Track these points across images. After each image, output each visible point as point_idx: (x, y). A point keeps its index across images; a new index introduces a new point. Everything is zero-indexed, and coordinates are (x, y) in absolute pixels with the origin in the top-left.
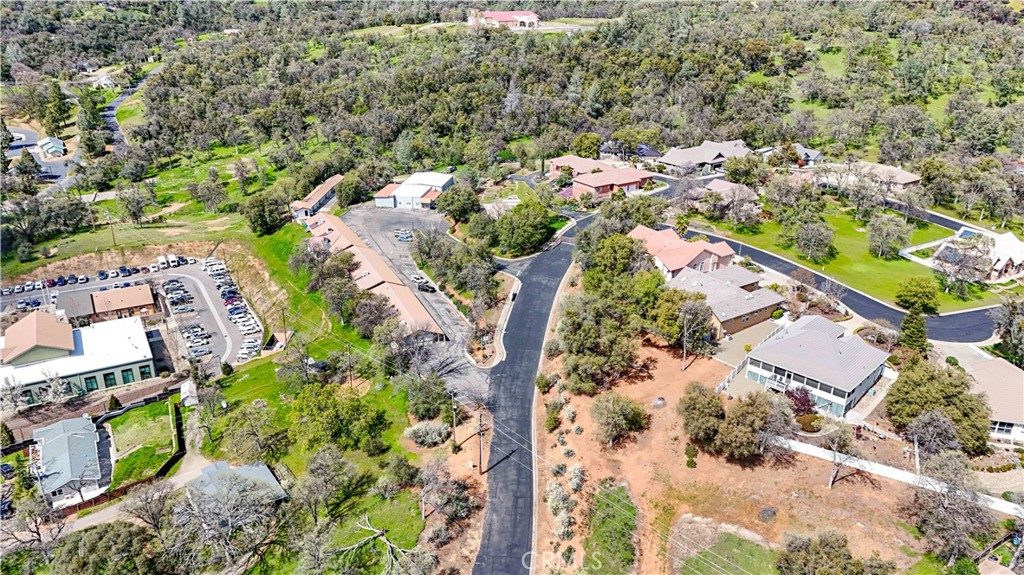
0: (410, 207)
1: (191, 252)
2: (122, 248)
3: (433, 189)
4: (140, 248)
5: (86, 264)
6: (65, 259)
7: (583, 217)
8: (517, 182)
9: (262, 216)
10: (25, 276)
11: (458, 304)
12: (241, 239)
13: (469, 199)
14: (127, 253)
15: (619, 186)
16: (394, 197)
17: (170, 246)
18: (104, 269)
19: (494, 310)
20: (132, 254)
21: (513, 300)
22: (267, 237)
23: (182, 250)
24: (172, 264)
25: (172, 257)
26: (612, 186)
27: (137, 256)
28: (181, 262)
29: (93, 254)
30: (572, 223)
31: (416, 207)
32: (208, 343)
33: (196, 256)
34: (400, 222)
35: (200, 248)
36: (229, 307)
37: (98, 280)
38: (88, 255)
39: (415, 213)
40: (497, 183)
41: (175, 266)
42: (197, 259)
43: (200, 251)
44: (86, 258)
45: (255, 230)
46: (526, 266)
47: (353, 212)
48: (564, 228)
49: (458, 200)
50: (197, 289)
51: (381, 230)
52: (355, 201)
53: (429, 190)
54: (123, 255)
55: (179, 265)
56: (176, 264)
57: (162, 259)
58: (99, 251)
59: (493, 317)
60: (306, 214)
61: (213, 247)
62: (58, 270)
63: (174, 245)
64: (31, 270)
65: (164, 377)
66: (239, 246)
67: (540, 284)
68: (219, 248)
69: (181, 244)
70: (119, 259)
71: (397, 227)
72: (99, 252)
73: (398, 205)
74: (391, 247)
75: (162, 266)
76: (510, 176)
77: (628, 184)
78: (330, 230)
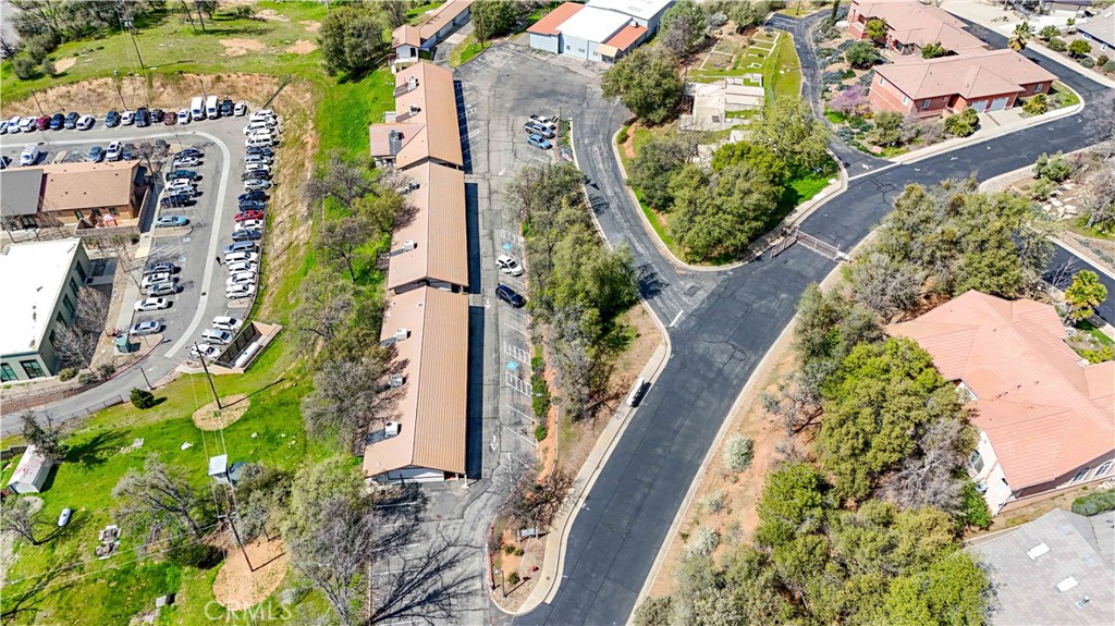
0: (582, 57)
1: (245, 92)
2: (151, 74)
3: (633, 23)
4: (175, 77)
5: (99, 95)
6: (72, 83)
7: (868, 171)
8: (777, 34)
9: (339, 52)
10: (17, 105)
11: (538, 367)
12: (314, 82)
13: (658, 85)
14: (157, 84)
15: (970, 101)
16: (560, 36)
17: (219, 78)
18: (119, 107)
19: (586, 426)
20: (163, 85)
21: (635, 404)
22: (350, 85)
23: (233, 89)
24: (209, 114)
25: (211, 102)
26: (953, 99)
27: (169, 89)
28: (225, 109)
29: (110, 80)
30: (837, 185)
31: (592, 58)
32: (170, 304)
33: (251, 100)
34: (551, 94)
35: (259, 88)
36: (238, 227)
37: (105, 127)
38: (103, 80)
39: (586, 73)
40: (742, 30)
41: (212, 118)
42: (250, 107)
43: (257, 93)
44: (99, 86)
45: (332, 73)
46: (701, 295)
47: (489, 57)
48: (817, 197)
49: (640, 85)
50: (218, 172)
51: (512, 109)
52: (500, 33)
53: (627, 24)
54: (151, 86)
55: (219, 116)
56: (215, 114)
57: (196, 103)
58: (119, 74)
59: (576, 451)
60: (413, 54)
61: (276, 89)
62: (60, 101)
63: (224, 76)
64: (26, 96)
65: (63, 378)
66: (308, 95)
67: (709, 363)
68: (282, 92)
69: (234, 76)
70: (143, 92)
71: (541, 103)
72: (119, 76)
73: (565, 50)
74: (507, 158)
75: (194, 116)
76: (770, 16)
77: (991, 98)
78: (413, 109)
